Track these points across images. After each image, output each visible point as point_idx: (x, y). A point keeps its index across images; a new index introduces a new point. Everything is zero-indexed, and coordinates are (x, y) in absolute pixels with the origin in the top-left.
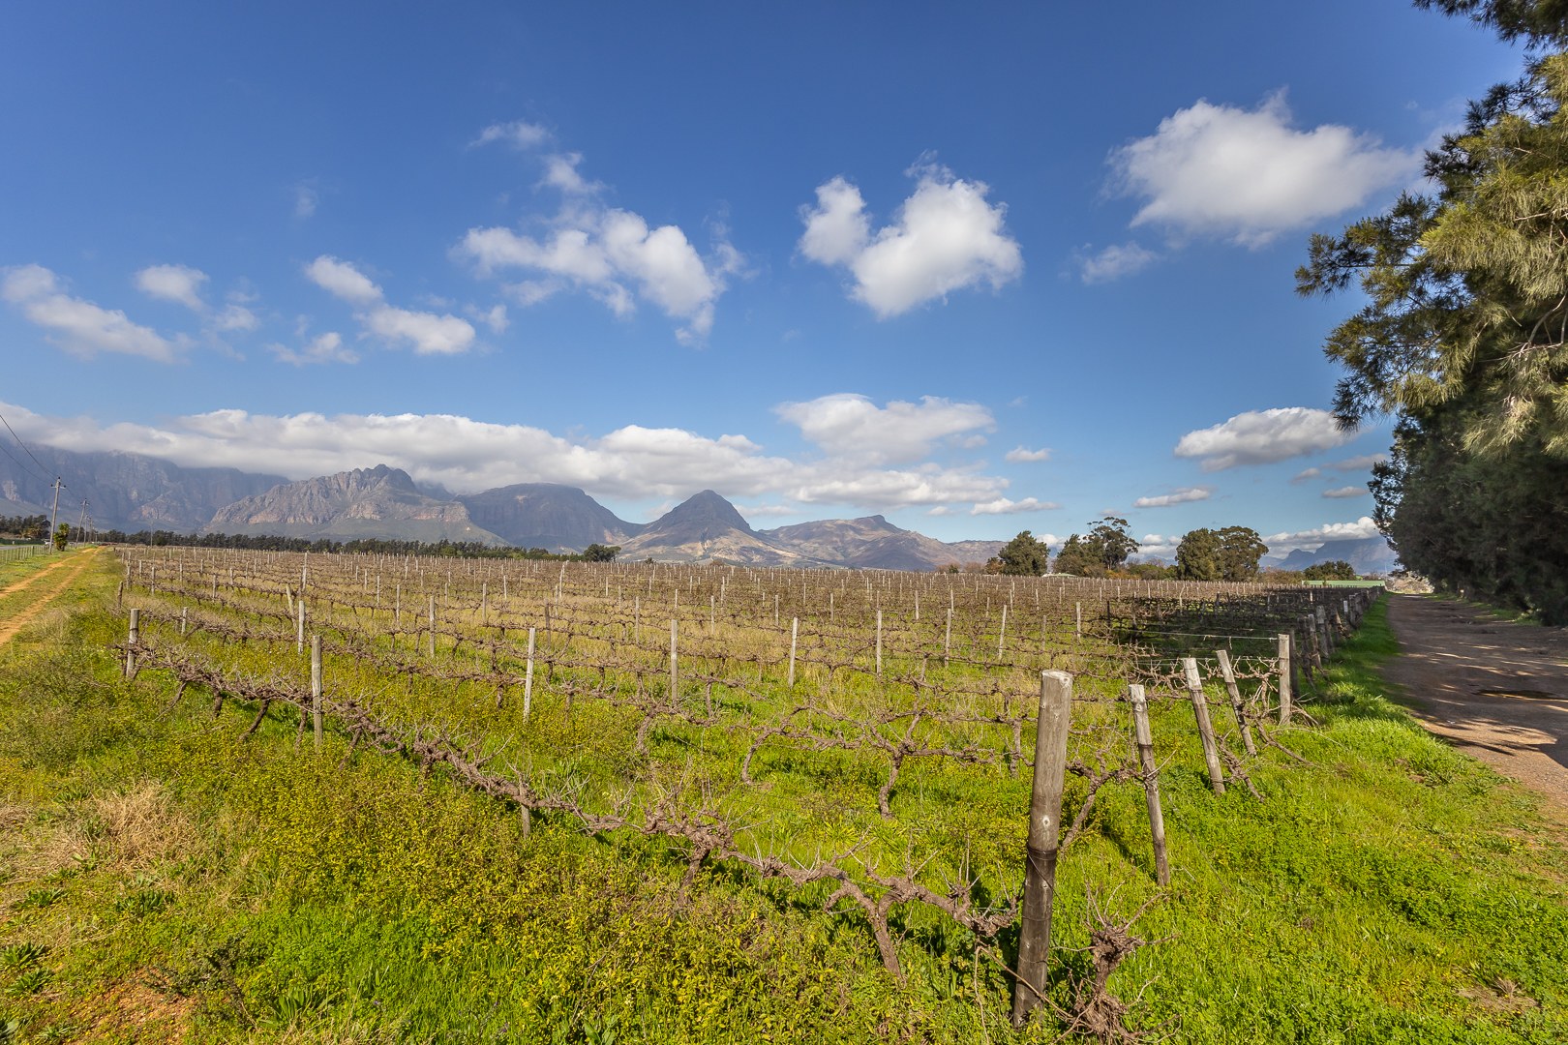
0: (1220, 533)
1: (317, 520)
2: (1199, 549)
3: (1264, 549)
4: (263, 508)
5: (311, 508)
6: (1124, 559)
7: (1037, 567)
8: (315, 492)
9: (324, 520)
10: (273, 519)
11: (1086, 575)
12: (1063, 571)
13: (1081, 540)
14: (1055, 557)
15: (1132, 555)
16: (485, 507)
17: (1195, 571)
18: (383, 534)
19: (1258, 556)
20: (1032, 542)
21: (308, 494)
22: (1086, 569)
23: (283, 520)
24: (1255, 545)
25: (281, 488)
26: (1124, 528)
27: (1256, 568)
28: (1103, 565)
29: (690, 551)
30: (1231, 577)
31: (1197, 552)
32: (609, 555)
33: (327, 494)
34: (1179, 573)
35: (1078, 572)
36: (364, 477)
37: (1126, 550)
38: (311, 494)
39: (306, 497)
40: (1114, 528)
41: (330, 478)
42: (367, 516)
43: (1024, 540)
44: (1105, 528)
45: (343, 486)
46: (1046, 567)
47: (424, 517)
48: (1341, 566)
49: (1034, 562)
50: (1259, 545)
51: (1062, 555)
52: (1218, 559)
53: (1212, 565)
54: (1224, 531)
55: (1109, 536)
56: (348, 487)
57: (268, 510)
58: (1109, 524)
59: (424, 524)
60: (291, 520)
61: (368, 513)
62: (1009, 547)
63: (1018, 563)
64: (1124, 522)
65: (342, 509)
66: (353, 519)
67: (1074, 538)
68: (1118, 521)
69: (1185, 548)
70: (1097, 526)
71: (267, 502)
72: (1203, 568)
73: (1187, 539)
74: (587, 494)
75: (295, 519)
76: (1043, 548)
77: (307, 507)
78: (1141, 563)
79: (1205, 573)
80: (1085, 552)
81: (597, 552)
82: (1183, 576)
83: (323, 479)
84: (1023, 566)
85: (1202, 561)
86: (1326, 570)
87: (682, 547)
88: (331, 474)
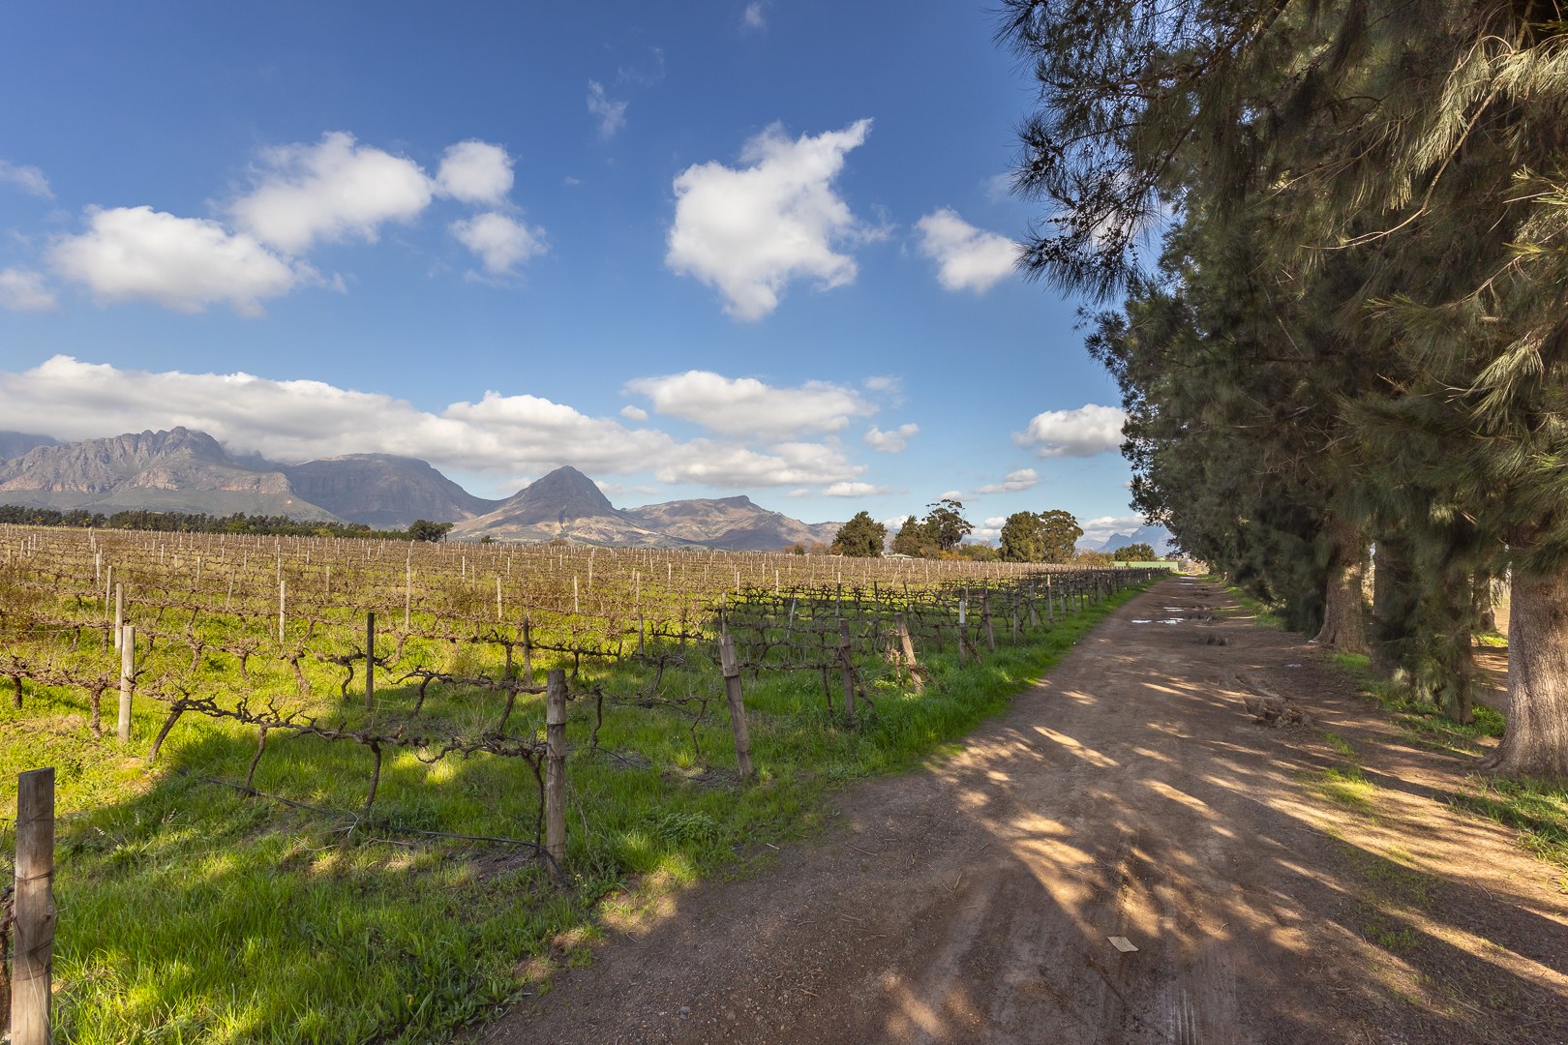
0: (1042, 516)
1: (94, 488)
2: (1021, 530)
3: (1080, 532)
4: (19, 473)
5: (85, 474)
6: (959, 540)
7: (874, 548)
8: (91, 455)
9: (103, 489)
10: (33, 485)
11: (922, 556)
12: (900, 552)
13: (919, 522)
14: (893, 538)
15: (966, 537)
16: (310, 479)
17: (1017, 552)
18: (180, 505)
19: (1075, 538)
20: (869, 523)
21: (82, 458)
22: (921, 550)
23: (47, 487)
24: (1072, 528)
25: (44, 451)
26: (959, 510)
27: (1073, 550)
28: (938, 546)
29: (546, 529)
30: (1050, 558)
31: (1019, 534)
32: (438, 532)
33: (107, 459)
34: (1003, 554)
35: (914, 553)
36: (156, 441)
37: (960, 532)
38: (86, 458)
39: (79, 462)
40: (950, 511)
41: (111, 440)
42: (160, 485)
43: (862, 520)
44: (941, 510)
45: (130, 450)
46: (882, 548)
47: (234, 488)
48: (1145, 548)
49: (870, 543)
50: (1076, 528)
51: (899, 536)
52: (1038, 540)
53: (1032, 547)
54: (1046, 515)
55: (946, 517)
56: (135, 451)
57: (27, 475)
58: (945, 506)
59: (236, 494)
60: (58, 488)
61: (162, 482)
62: (846, 528)
63: (855, 544)
64: (959, 505)
65: (128, 476)
66: (142, 488)
67: (912, 520)
68: (953, 503)
69: (1008, 529)
70: (935, 508)
71: (25, 466)
72: (1024, 549)
73: (1010, 521)
74: (433, 466)
75: (63, 486)
76: (880, 529)
77: (80, 472)
78: (973, 544)
79: (1026, 554)
80: (921, 533)
81: (424, 529)
82: (1006, 558)
83: (103, 441)
84: (859, 547)
85: (1023, 543)
86: (1131, 553)
87: (539, 525)
88: (113, 436)
